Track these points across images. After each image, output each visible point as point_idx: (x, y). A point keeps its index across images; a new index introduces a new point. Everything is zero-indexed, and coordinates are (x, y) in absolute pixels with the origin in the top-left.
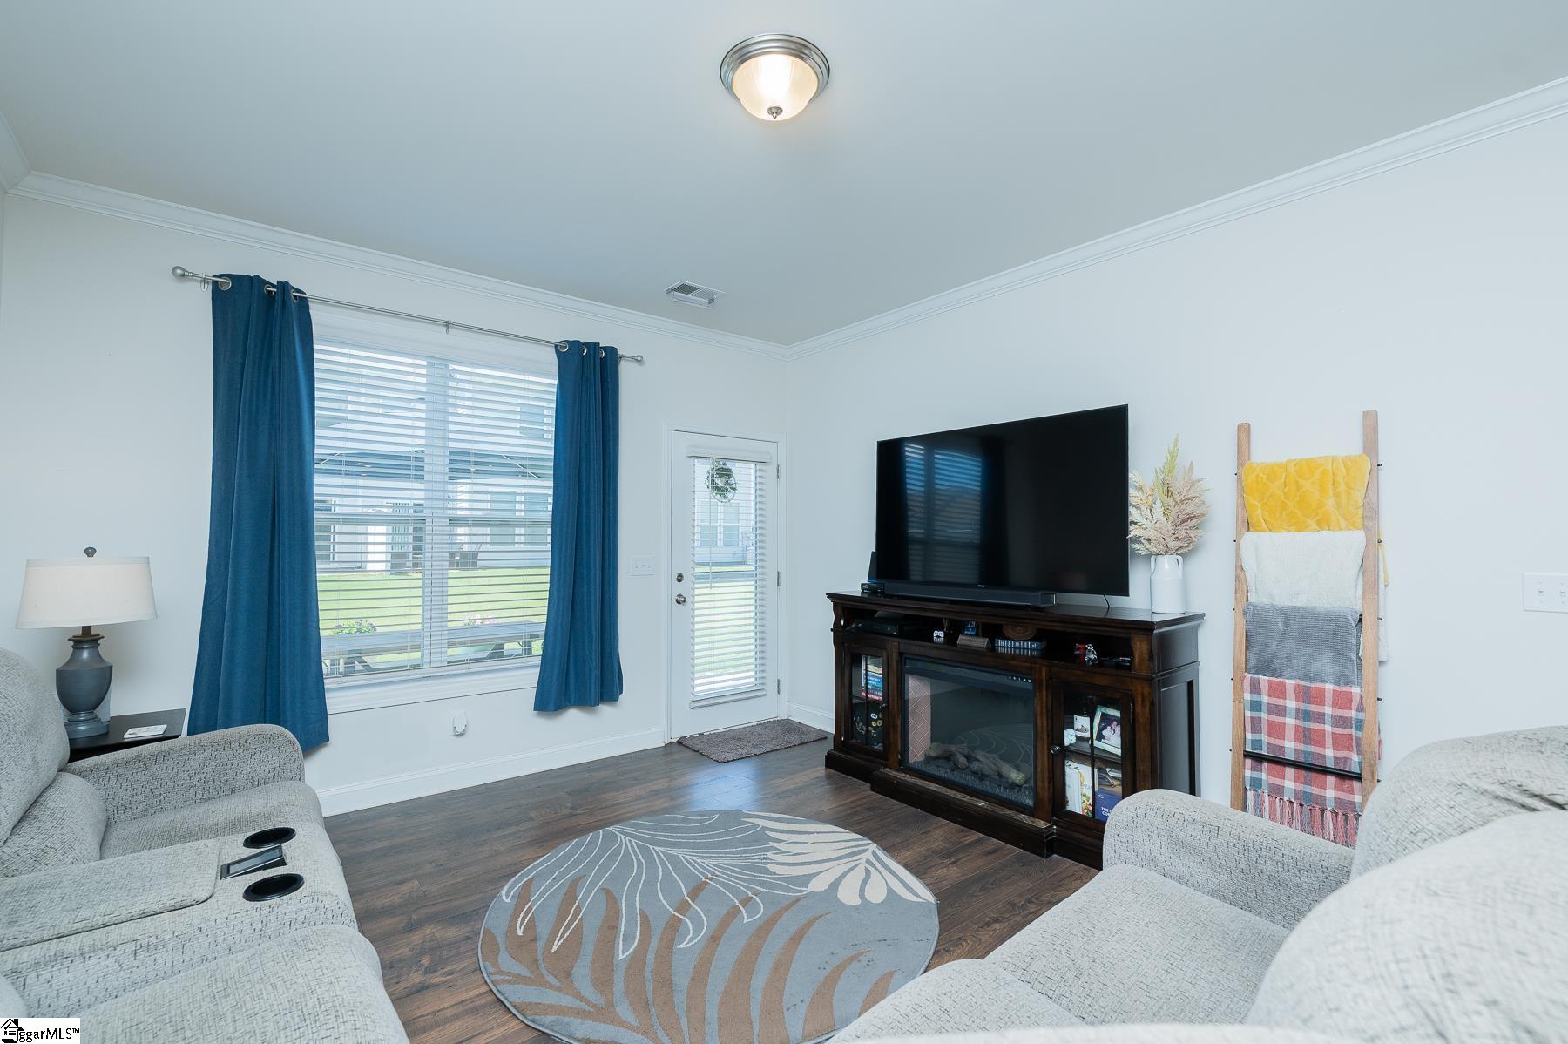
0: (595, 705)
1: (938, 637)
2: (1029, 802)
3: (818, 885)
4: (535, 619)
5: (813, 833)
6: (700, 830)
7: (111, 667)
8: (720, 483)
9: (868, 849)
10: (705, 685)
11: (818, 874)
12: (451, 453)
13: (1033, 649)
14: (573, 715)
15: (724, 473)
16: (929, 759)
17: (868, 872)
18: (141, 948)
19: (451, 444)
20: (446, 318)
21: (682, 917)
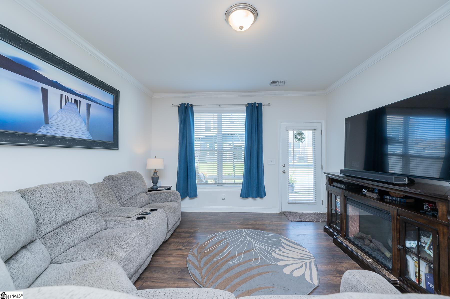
0: (255, 198)
1: (364, 192)
2: (391, 267)
3: (280, 264)
4: (240, 174)
5: (296, 248)
6: (264, 237)
7: (158, 177)
8: (299, 137)
9: (309, 260)
10: (293, 197)
11: (284, 260)
12: (223, 135)
13: (401, 202)
14: (250, 200)
15: (301, 134)
16: (356, 237)
17: (302, 266)
18: (120, 222)
19: (223, 133)
20: (219, 104)
21: (237, 256)
